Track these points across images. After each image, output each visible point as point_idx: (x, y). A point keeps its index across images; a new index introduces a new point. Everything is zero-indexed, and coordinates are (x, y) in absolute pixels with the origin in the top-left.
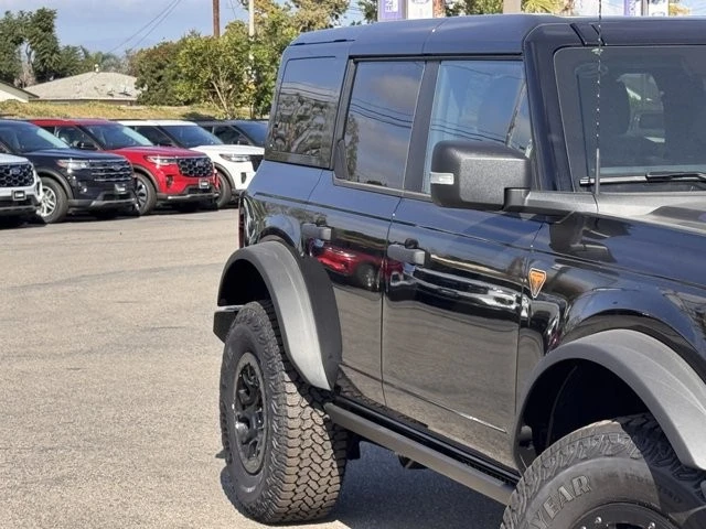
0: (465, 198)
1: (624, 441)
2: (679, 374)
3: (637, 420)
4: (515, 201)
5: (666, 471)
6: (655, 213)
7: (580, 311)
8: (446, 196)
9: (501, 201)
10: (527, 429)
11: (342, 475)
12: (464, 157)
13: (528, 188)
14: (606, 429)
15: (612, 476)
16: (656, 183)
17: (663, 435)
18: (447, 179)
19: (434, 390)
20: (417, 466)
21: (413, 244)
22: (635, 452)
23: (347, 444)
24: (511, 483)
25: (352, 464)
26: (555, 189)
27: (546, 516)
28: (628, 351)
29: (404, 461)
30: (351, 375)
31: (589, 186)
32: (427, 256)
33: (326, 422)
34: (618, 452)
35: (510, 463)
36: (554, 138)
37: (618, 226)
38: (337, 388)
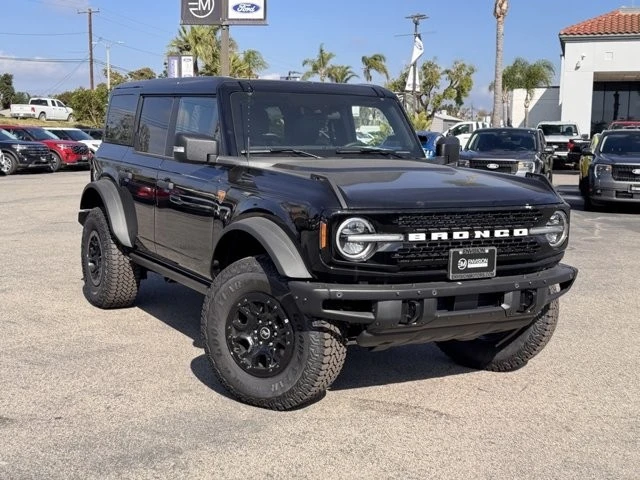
0: (189, 158)
1: (257, 265)
2: (280, 236)
3: (262, 257)
4: (211, 160)
5: (275, 278)
6: (274, 166)
7: (240, 208)
8: (181, 158)
9: (205, 160)
10: (216, 262)
11: (138, 286)
12: (188, 140)
13: (218, 154)
14: (250, 261)
15: (251, 281)
16: (275, 153)
17: (273, 264)
18: (181, 150)
19: (184, 248)
20: (172, 281)
21: (168, 180)
22: (261, 270)
23: (140, 272)
24: (209, 285)
25: (142, 281)
26: (230, 155)
27: (223, 298)
28: (259, 226)
29: (166, 279)
30: (142, 240)
31: (245, 154)
32: (175, 185)
33: (130, 262)
34: (253, 270)
35: (210, 278)
36: (230, 132)
37: (258, 172)
38: (135, 247)
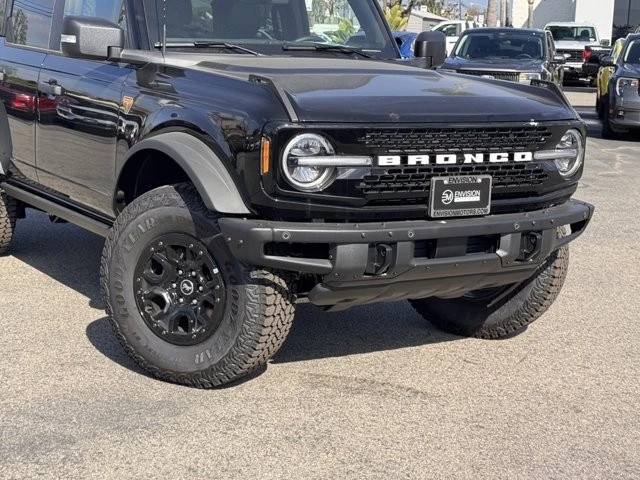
0: (83, 52)
1: (176, 197)
2: (208, 157)
3: (184, 185)
4: (114, 55)
5: (200, 214)
6: (199, 65)
7: (151, 122)
8: (72, 51)
9: (106, 55)
10: (121, 193)
11: (13, 227)
12: (82, 26)
13: (122, 47)
14: (166, 191)
15: (169, 218)
16: (200, 48)
17: (198, 195)
18: (72, 39)
20: (61, 221)
21: (54, 83)
22: (182, 203)
23: (16, 208)
24: (110, 225)
25: (19, 221)
26: (139, 48)
27: (130, 242)
28: (180, 145)
29: (52, 218)
30: (19, 165)
31: (160, 48)
32: (63, 90)
33: (2, 194)
34: (172, 203)
35: (114, 216)
36: (139, 17)
37: (178, 72)
38: (9, 174)
